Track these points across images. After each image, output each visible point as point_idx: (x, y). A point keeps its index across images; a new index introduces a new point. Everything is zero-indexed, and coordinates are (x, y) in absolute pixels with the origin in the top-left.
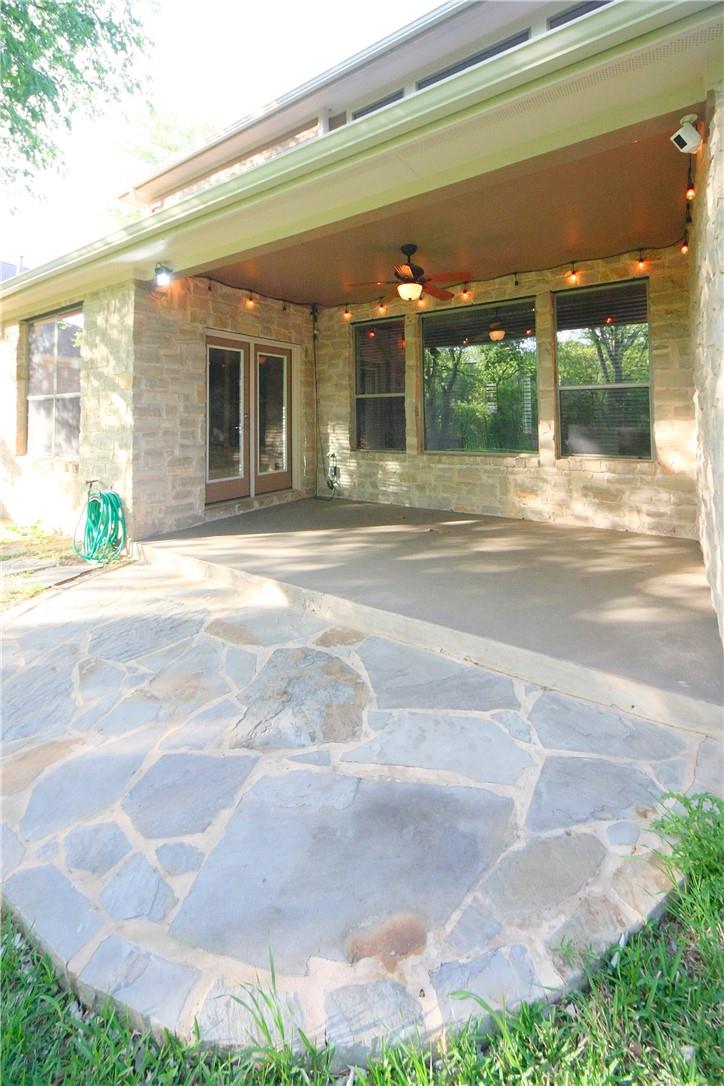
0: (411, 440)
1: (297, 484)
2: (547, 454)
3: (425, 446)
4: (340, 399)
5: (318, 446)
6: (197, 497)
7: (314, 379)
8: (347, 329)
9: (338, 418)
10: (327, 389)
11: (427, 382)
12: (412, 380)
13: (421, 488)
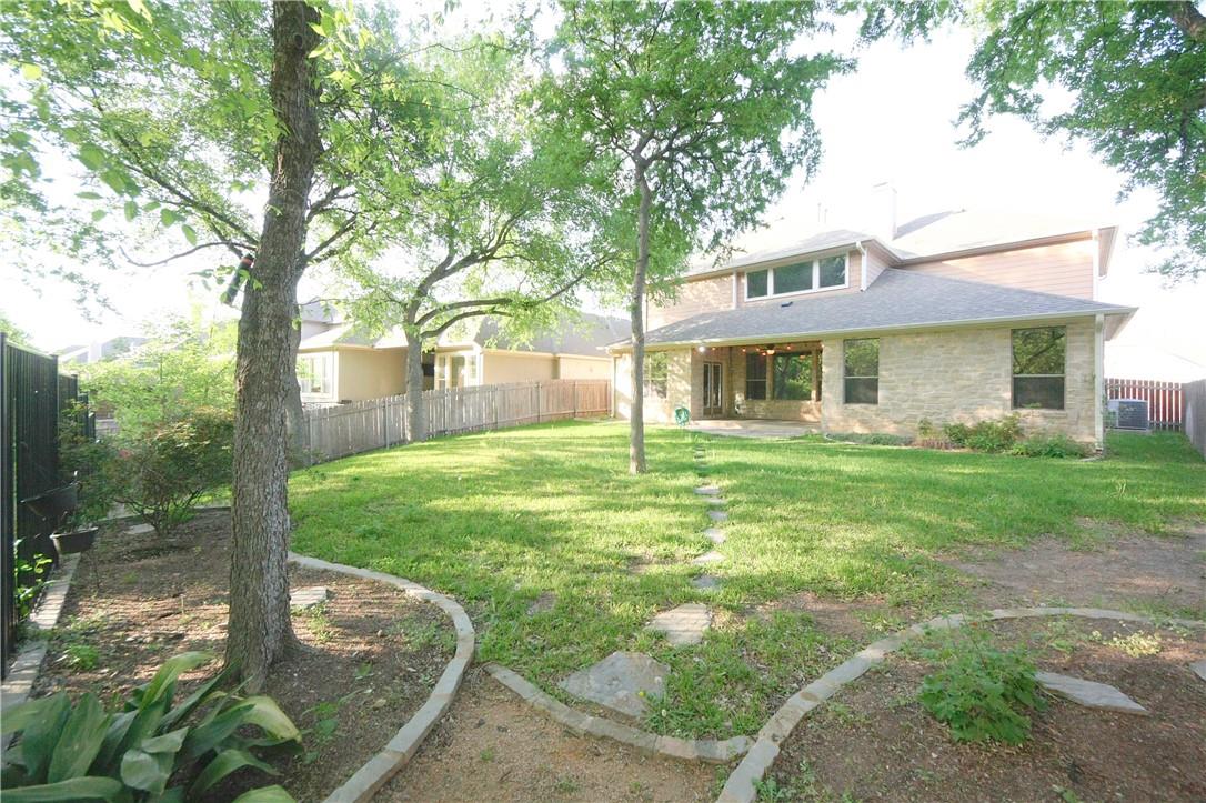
0: (768, 396)
1: (724, 411)
2: (813, 402)
3: (773, 398)
4: (741, 382)
5: (732, 398)
6: (702, 411)
7: (731, 374)
8: (744, 356)
9: (740, 389)
10: (735, 377)
11: (774, 374)
12: (769, 375)
13: (771, 412)
